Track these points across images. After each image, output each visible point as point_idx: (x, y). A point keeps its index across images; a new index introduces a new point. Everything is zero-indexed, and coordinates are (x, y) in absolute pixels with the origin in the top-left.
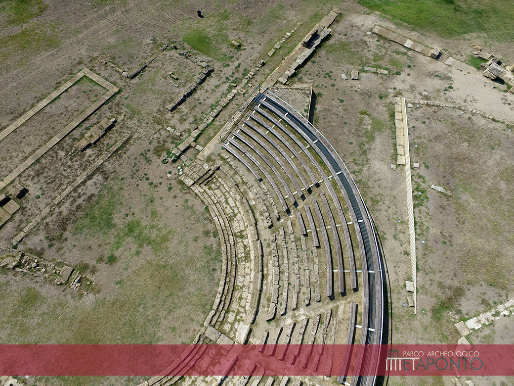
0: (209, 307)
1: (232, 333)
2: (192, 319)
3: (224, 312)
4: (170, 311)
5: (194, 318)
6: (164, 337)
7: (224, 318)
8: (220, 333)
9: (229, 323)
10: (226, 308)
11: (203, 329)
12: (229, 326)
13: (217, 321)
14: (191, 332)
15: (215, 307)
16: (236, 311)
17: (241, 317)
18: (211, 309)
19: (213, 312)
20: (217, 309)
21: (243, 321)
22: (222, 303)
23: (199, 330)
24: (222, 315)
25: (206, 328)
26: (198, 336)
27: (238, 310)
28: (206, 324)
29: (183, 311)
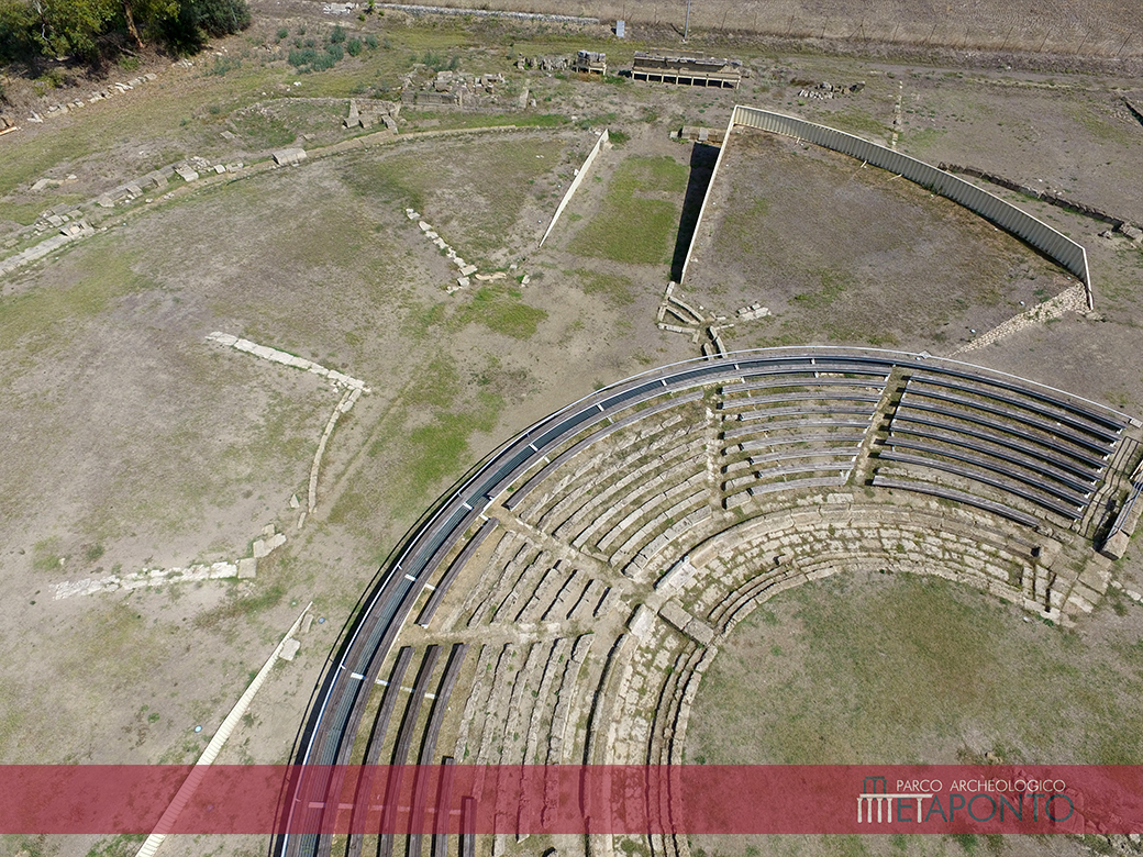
0: (707, 679)
1: (663, 631)
2: (742, 662)
3: (678, 669)
4: (789, 685)
5: (738, 664)
6: (792, 641)
7: (677, 660)
8: (686, 630)
9: (666, 649)
10: (673, 675)
11: (719, 641)
12: (667, 644)
13: (692, 653)
14: (742, 643)
15: (696, 677)
16: (652, 669)
17: (642, 656)
18: (704, 675)
19: (700, 668)
20: (692, 673)
21: (640, 648)
22: (681, 684)
23: (726, 642)
24: (681, 663)
25: (712, 642)
26: (727, 632)
27: (648, 670)
28: (714, 650)
29: (763, 682)
